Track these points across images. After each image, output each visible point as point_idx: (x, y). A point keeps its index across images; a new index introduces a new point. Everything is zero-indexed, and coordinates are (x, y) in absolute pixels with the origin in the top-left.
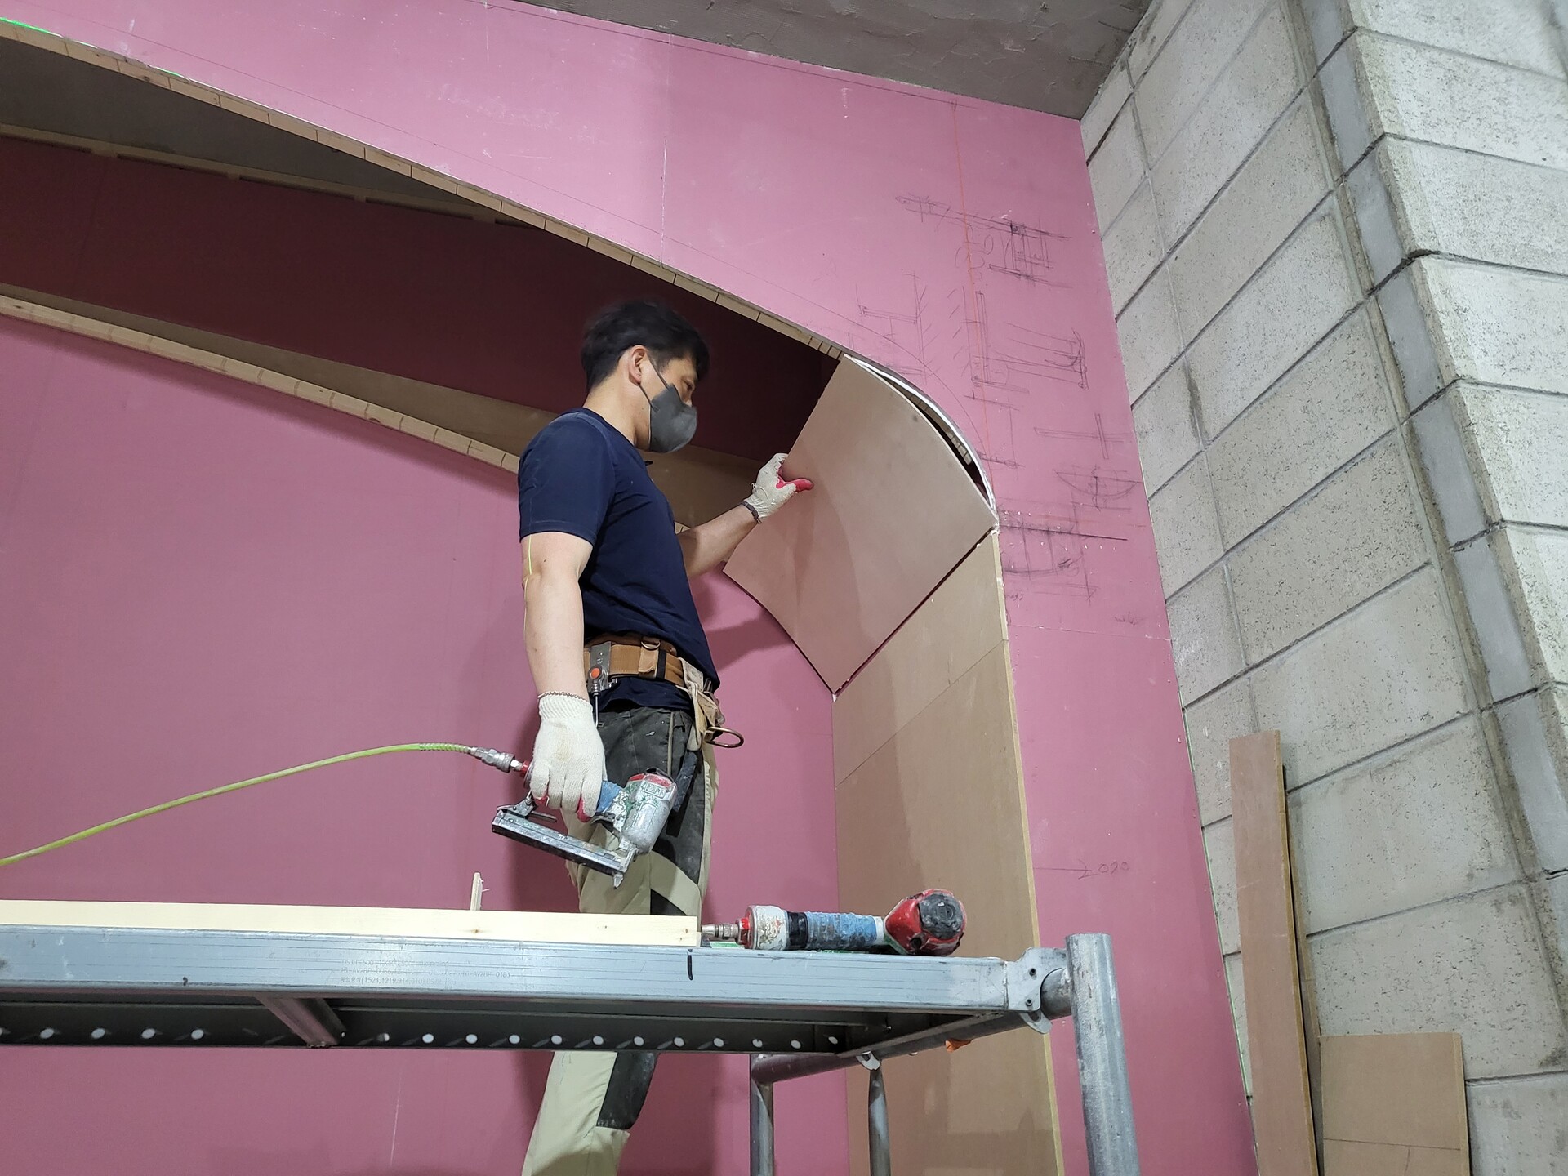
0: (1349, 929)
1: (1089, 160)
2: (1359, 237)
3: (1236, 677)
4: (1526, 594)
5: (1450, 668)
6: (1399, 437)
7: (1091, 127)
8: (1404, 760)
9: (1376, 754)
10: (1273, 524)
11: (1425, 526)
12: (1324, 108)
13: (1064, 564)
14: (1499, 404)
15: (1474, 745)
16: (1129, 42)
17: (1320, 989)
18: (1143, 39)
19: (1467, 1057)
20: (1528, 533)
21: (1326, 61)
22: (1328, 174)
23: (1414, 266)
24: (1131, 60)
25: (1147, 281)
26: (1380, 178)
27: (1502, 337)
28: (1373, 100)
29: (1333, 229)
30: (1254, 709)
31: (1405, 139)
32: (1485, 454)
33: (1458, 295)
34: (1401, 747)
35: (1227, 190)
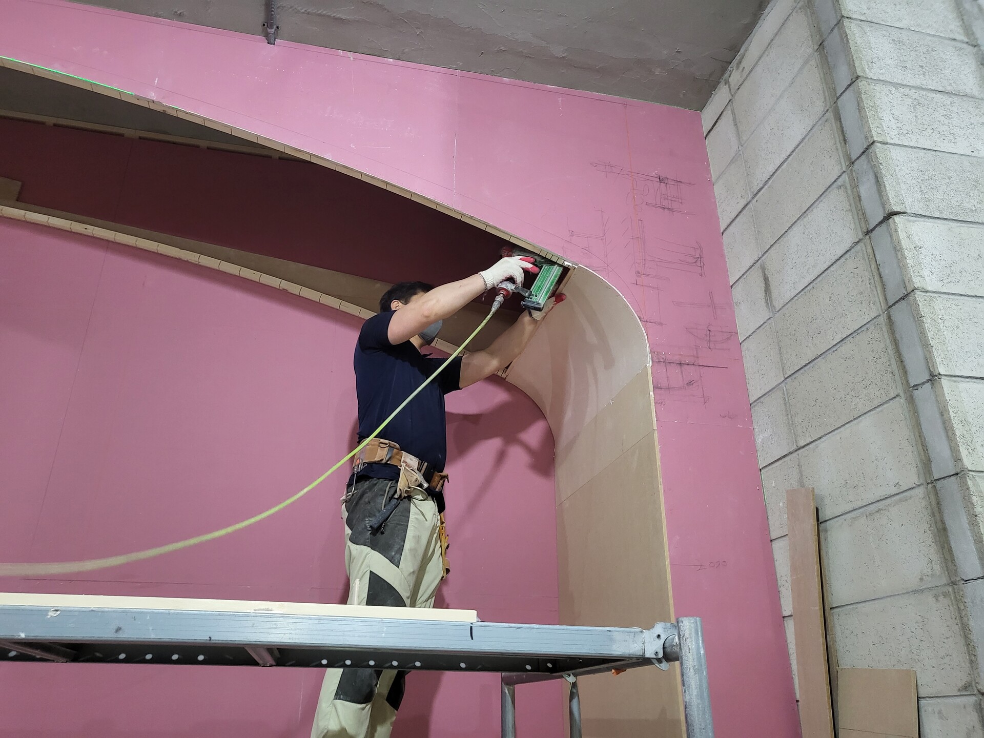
0: (855, 606)
1: (707, 136)
2: (860, 200)
3: (791, 453)
4: (952, 419)
5: (911, 458)
6: (883, 319)
7: (708, 116)
8: (885, 509)
9: (869, 504)
10: (811, 365)
11: (896, 372)
12: (841, 122)
13: (690, 383)
14: (939, 304)
15: (924, 503)
16: (729, 68)
17: (838, 640)
18: (738, 67)
19: (919, 684)
20: (955, 382)
21: (841, 94)
22: (842, 161)
23: (891, 220)
24: (731, 80)
25: (740, 212)
26: (872, 167)
27: (943, 263)
28: (868, 121)
29: (845, 195)
30: (801, 472)
31: (887, 144)
32: (930, 335)
33: (917, 239)
34: (884, 502)
35: (786, 163)
